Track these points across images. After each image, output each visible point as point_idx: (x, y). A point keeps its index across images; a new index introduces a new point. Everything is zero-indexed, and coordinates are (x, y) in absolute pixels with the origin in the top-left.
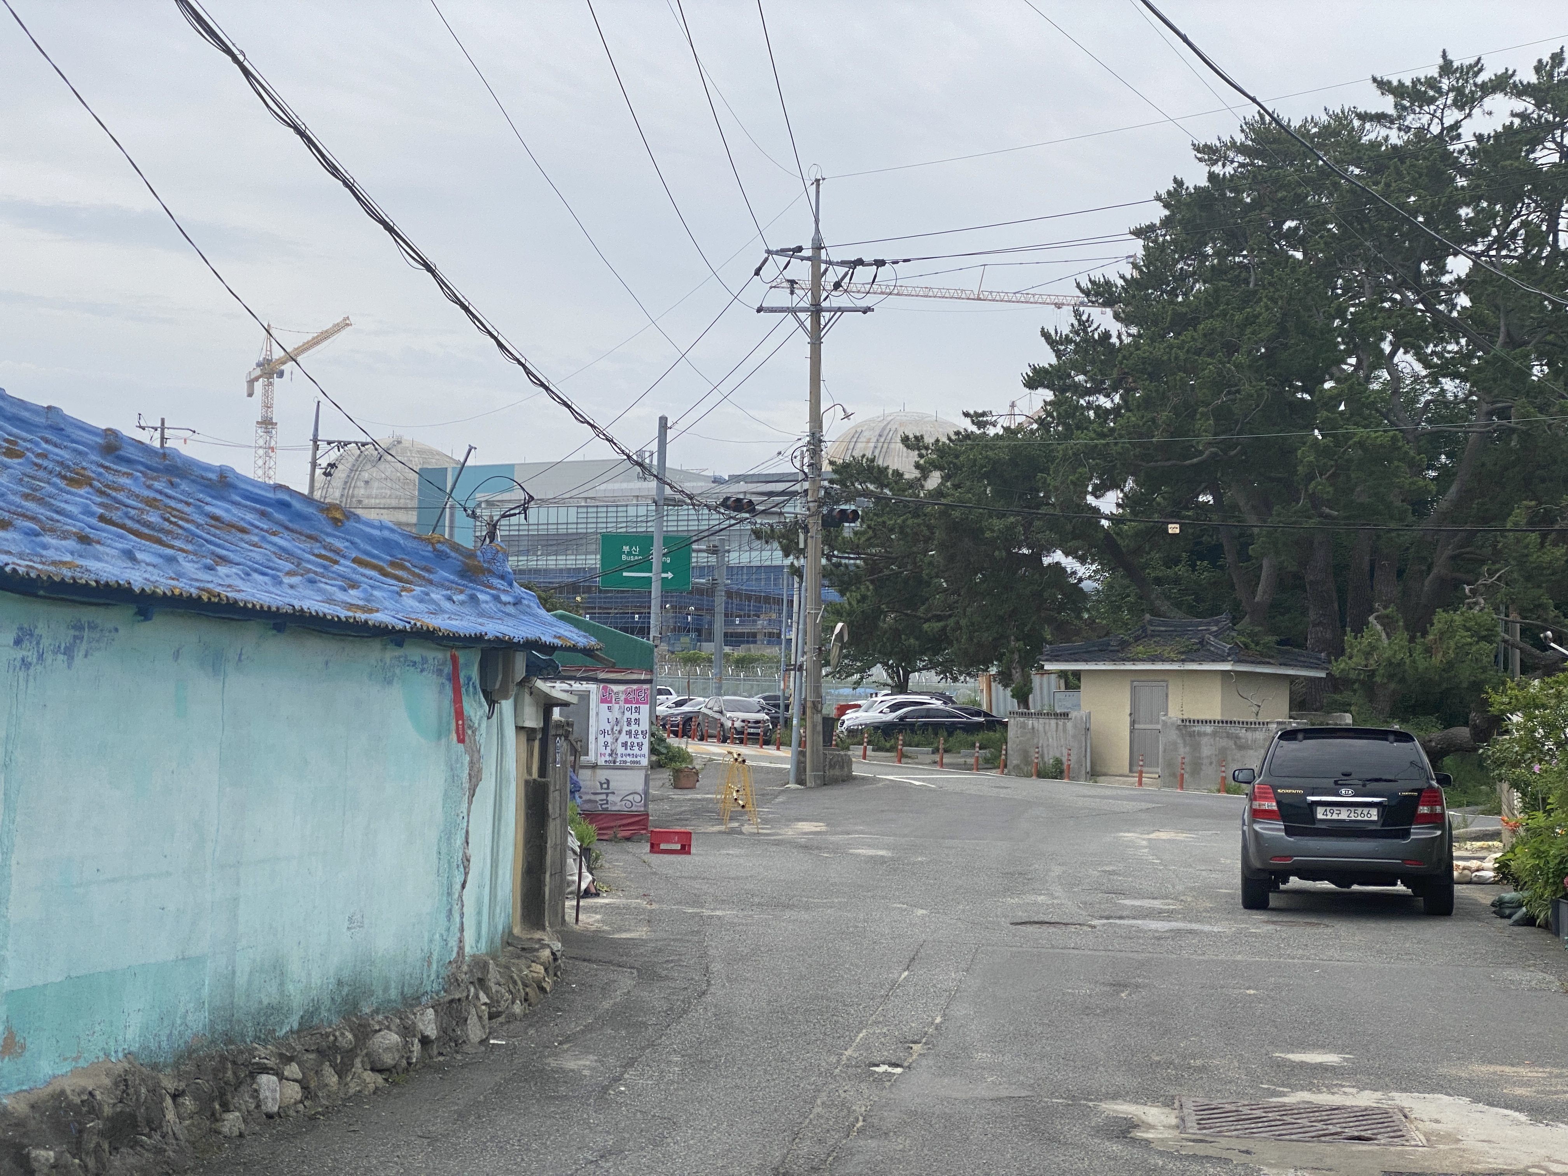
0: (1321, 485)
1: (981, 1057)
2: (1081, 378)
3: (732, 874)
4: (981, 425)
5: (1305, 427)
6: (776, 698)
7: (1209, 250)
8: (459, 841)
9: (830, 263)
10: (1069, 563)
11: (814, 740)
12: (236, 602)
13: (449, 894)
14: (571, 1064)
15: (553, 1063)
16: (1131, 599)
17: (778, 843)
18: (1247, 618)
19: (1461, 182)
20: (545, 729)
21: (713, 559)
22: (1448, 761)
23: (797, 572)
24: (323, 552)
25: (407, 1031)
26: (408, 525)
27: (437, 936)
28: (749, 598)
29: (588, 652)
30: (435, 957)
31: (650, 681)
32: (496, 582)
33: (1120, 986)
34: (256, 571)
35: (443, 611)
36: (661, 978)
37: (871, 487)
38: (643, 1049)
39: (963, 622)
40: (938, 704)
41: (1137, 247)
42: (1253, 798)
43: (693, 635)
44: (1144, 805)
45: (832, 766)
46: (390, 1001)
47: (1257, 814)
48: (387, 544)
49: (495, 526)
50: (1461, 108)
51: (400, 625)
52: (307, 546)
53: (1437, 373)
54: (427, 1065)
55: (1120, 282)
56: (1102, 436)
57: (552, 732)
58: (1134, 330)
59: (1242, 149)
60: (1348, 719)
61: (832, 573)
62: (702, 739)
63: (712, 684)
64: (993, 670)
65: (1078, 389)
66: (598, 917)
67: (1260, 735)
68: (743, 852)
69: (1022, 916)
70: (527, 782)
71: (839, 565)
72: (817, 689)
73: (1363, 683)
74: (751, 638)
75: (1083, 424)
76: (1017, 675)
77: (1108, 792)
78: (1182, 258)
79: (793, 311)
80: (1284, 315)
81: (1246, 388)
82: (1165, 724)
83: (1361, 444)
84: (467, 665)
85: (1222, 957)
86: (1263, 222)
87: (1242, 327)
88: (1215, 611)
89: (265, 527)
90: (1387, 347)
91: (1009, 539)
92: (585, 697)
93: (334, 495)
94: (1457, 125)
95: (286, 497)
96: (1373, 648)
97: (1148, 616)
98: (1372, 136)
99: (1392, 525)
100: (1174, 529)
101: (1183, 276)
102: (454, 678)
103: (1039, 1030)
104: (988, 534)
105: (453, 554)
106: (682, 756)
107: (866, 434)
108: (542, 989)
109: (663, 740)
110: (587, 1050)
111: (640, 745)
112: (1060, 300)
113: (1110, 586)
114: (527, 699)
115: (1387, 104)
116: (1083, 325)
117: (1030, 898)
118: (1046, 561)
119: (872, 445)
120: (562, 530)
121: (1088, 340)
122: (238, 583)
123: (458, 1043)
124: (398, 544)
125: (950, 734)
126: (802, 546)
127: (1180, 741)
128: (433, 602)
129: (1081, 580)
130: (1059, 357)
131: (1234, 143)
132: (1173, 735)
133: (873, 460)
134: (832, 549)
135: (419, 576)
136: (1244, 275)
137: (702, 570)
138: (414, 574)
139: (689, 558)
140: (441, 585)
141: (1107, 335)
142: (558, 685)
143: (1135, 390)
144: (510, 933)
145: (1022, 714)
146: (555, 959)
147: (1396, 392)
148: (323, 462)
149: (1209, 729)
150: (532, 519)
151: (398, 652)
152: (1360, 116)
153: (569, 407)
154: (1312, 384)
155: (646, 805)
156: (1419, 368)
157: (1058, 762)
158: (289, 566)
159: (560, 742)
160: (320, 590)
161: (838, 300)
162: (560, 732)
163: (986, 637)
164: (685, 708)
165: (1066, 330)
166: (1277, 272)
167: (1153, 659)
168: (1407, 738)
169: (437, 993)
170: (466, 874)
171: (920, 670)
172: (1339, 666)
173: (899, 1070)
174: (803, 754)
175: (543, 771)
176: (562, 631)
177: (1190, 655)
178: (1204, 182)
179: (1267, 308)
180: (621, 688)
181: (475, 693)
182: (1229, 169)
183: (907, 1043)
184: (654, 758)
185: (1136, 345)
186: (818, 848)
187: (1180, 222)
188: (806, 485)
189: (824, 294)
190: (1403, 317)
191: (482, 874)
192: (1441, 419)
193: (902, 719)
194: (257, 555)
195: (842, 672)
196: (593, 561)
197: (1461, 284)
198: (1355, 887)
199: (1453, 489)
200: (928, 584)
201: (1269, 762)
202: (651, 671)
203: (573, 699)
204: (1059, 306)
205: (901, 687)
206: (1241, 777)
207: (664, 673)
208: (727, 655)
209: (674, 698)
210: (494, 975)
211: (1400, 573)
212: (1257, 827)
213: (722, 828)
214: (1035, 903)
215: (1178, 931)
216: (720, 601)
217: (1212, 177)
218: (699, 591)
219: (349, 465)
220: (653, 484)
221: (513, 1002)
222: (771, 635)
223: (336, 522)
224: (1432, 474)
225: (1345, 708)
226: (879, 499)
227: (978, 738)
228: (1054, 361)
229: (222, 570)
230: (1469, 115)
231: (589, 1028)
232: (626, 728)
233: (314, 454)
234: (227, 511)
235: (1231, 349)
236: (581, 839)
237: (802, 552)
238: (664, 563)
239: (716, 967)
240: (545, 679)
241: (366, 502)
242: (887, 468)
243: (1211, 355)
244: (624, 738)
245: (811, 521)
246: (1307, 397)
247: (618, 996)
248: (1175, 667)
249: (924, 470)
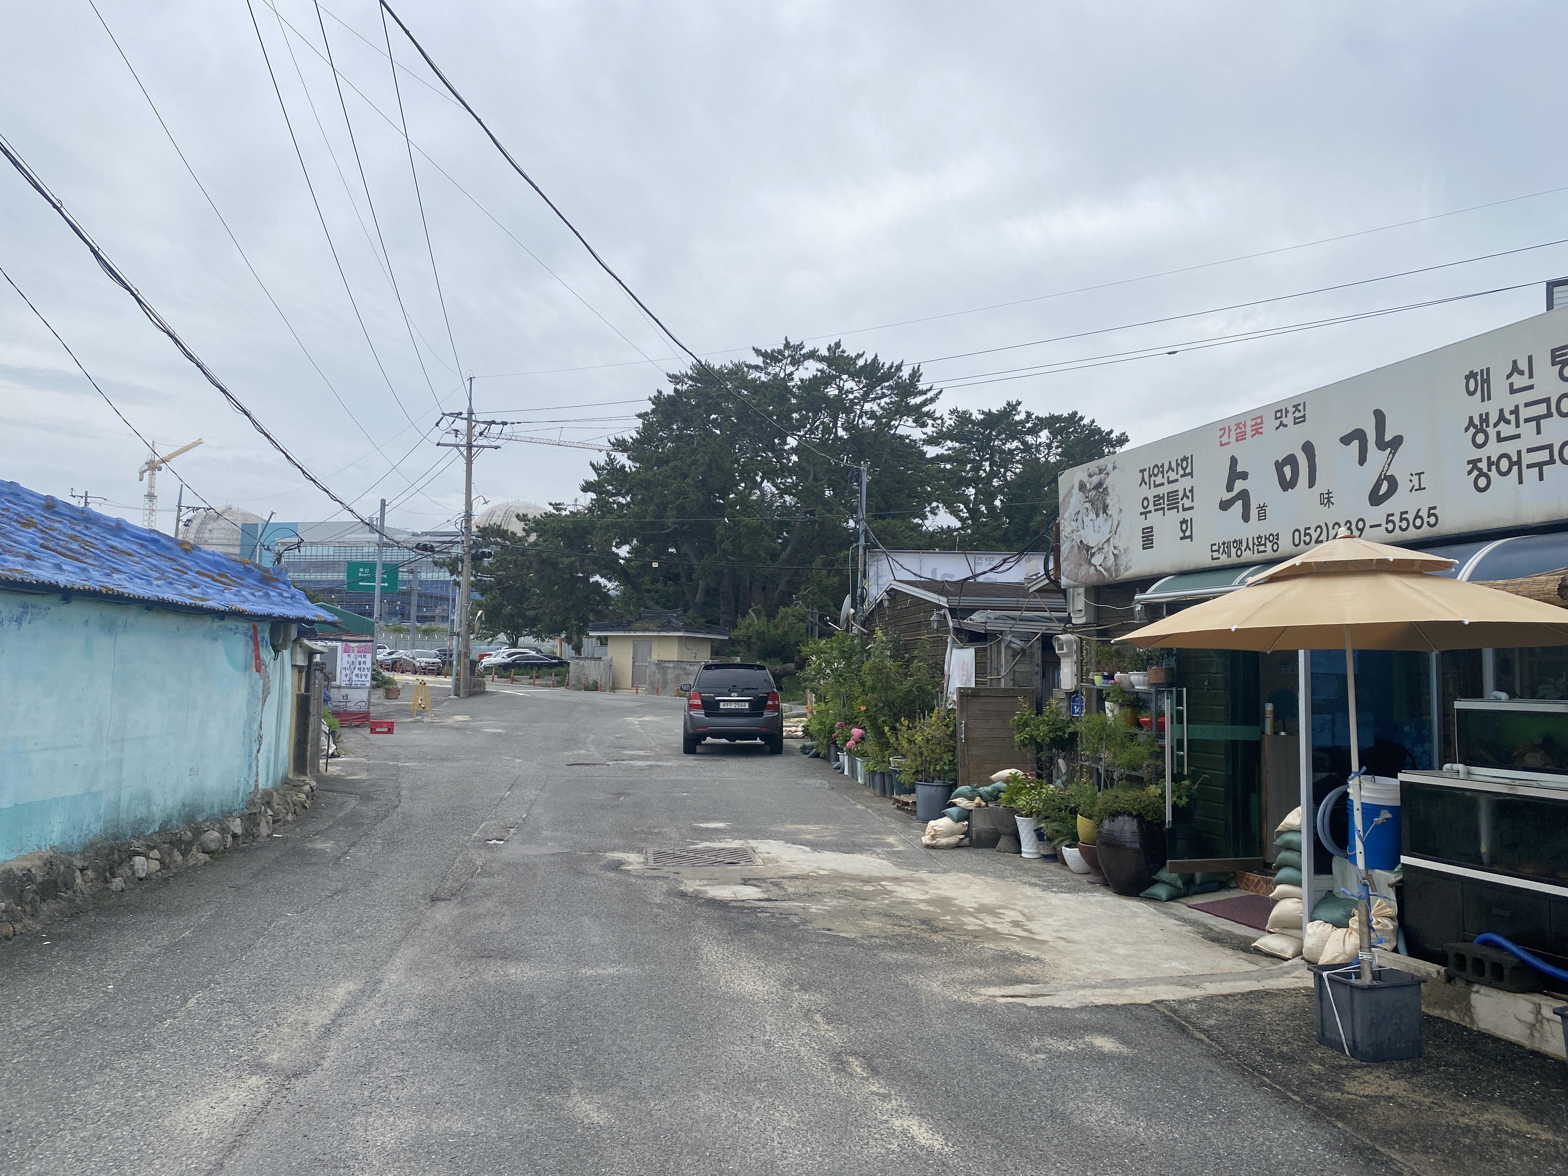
0: (727, 545)
1: (546, 833)
2: (610, 487)
3: (417, 743)
4: (558, 510)
5: (719, 517)
6: (445, 650)
7: (675, 427)
8: (256, 727)
9: (478, 422)
10: (603, 581)
11: (464, 672)
12: (123, 593)
13: (250, 756)
14: (320, 846)
15: (309, 845)
16: (634, 600)
17: (442, 727)
18: (691, 610)
19: (794, 401)
20: (309, 666)
21: (411, 577)
22: (784, 679)
23: (457, 584)
24: (179, 568)
25: (224, 831)
26: (234, 554)
27: (242, 779)
28: (431, 597)
29: (333, 624)
30: (241, 790)
31: (372, 641)
32: (281, 585)
33: (619, 794)
34: (136, 577)
35: (248, 601)
36: (373, 799)
37: (499, 540)
38: (361, 837)
39: (547, 611)
40: (533, 653)
41: (639, 423)
42: (690, 698)
43: (400, 617)
44: (637, 704)
45: (474, 686)
46: (214, 815)
47: (691, 707)
48: (216, 564)
49: (281, 555)
50: (794, 366)
51: (222, 608)
52: (168, 564)
53: (783, 492)
54: (235, 849)
55: (630, 440)
56: (621, 517)
57: (313, 668)
58: (638, 465)
59: (691, 378)
60: (738, 660)
61: (477, 585)
62: (402, 673)
63: (409, 643)
64: (563, 636)
65: (608, 493)
66: (339, 768)
67: (696, 668)
68: (423, 732)
69: (572, 761)
70: (298, 695)
71: (480, 580)
72: (467, 646)
73: (745, 642)
74: (432, 619)
75: (611, 511)
76: (575, 638)
77: (620, 697)
78: (661, 430)
79: (457, 446)
80: (710, 461)
81: (692, 496)
82: (650, 662)
83: (746, 526)
84: (262, 631)
85: (672, 778)
86: (700, 415)
87: (690, 466)
88: (676, 606)
89: (143, 553)
90: (759, 479)
91: (572, 568)
92: (335, 649)
93: (191, 538)
94: (792, 373)
95: (156, 536)
96: (750, 625)
97: (642, 609)
98: (753, 376)
99: (760, 565)
100: (655, 565)
101: (662, 439)
102: (254, 637)
103: (577, 818)
104: (561, 566)
105: (256, 570)
106: (391, 682)
107: (498, 512)
108: (305, 807)
109: (380, 673)
110: (329, 838)
111: (366, 676)
112: (601, 447)
113: (624, 593)
114: (298, 649)
115: (759, 361)
116: (612, 461)
117: (576, 752)
118: (591, 580)
119: (501, 518)
120: (325, 559)
121: (614, 469)
122: (127, 584)
123: (255, 837)
124: (223, 564)
125: (539, 669)
126: (460, 570)
127: (657, 671)
128: (243, 596)
129: (609, 590)
130: (599, 477)
131: (687, 374)
132: (654, 668)
133: (500, 526)
134: (477, 572)
135: (235, 582)
136: (691, 440)
137: (405, 583)
138: (232, 580)
139: (397, 575)
140: (247, 587)
141: (623, 467)
142: (319, 643)
143: (638, 495)
144: (287, 777)
145: (577, 658)
146: (313, 791)
147: (763, 501)
148: (184, 518)
149: (671, 665)
150: (302, 553)
151: (222, 623)
152: (747, 366)
153: (327, 492)
154: (724, 495)
155: (368, 708)
156: (774, 489)
157: (595, 682)
158: (157, 575)
159: (318, 673)
160: (176, 589)
161: (481, 441)
162: (318, 668)
163: (559, 618)
164: (393, 656)
165: (603, 463)
166: (707, 440)
167: (644, 630)
168: (763, 668)
169: (242, 810)
170: (260, 745)
171: (524, 636)
172: (735, 633)
173: (502, 842)
174: (458, 680)
175: (307, 689)
176: (319, 613)
177: (662, 628)
178: (672, 393)
179: (702, 457)
180: (356, 644)
181: (267, 646)
182: (685, 387)
183: (507, 828)
184: (375, 683)
185: (638, 472)
186: (465, 729)
187: (660, 412)
188: (463, 538)
189: (474, 438)
190: (766, 464)
191: (269, 745)
192: (784, 514)
193: (513, 661)
194: (138, 568)
195: (482, 637)
196: (342, 576)
197: (794, 450)
198: (738, 742)
199: (789, 548)
200: (529, 591)
201: (699, 683)
202: (373, 636)
203: (326, 650)
204: (600, 451)
205: (514, 645)
206: (685, 688)
207: (381, 637)
208: (417, 627)
209: (388, 650)
210: (276, 798)
211: (764, 589)
212: (691, 713)
213: (412, 719)
214: (579, 754)
215: (650, 766)
216: (414, 600)
217: (676, 390)
218: (403, 593)
219: (200, 521)
220: (377, 535)
221: (287, 814)
222: (443, 617)
223: (186, 551)
224: (780, 541)
225: (737, 654)
226: (503, 547)
227: (554, 671)
228: (597, 479)
229: (115, 576)
230: (797, 369)
231: (330, 827)
232: (358, 666)
233: (179, 514)
234: (120, 543)
235: (685, 476)
236: (330, 726)
237: (460, 573)
238: (383, 578)
239: (405, 793)
240: (309, 639)
241: (210, 541)
242: (507, 530)
243: (675, 479)
244: (356, 671)
245: (465, 557)
246: (721, 501)
247: (347, 810)
248: (655, 634)
249: (528, 532)
